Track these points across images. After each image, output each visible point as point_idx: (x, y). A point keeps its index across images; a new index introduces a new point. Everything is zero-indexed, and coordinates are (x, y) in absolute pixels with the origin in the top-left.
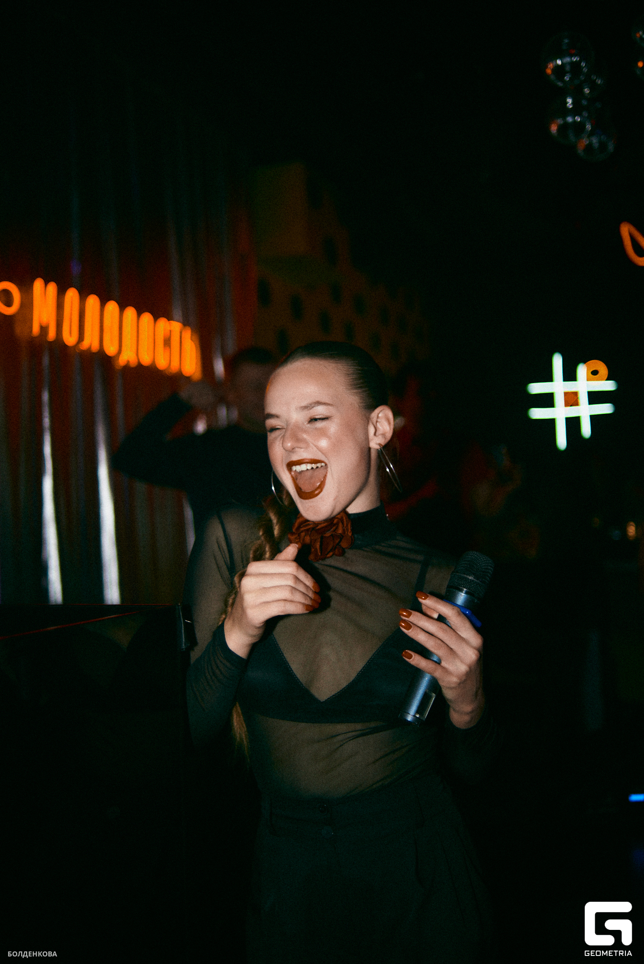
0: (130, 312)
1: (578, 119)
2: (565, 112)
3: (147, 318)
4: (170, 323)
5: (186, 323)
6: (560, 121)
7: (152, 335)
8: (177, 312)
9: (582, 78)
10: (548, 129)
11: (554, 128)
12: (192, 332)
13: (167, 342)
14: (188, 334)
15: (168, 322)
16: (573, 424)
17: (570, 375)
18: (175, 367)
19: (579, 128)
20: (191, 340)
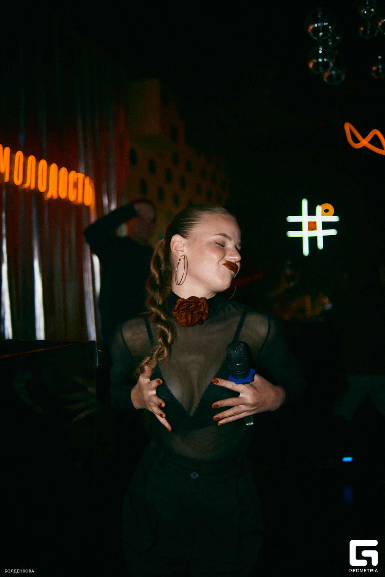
0: (54, 167)
1: (325, 60)
2: (318, 56)
3: (64, 170)
4: (77, 174)
5: (87, 174)
6: (315, 61)
7: (66, 180)
8: (82, 168)
9: (329, 35)
10: (307, 66)
11: (311, 65)
12: (90, 180)
13: (76, 185)
14: (87, 180)
15: (76, 174)
16: (313, 241)
17: (312, 212)
18: (80, 199)
19: (325, 65)
20: (90, 184)
